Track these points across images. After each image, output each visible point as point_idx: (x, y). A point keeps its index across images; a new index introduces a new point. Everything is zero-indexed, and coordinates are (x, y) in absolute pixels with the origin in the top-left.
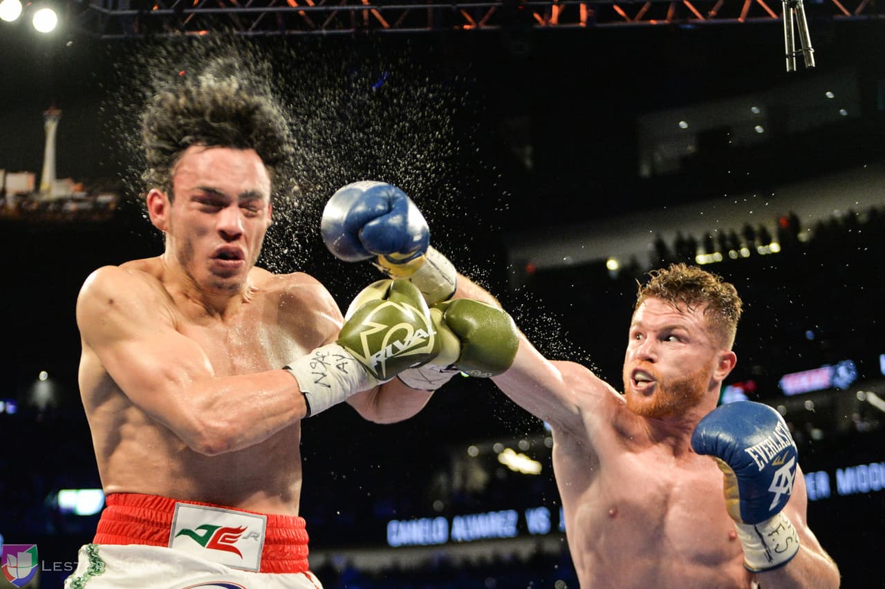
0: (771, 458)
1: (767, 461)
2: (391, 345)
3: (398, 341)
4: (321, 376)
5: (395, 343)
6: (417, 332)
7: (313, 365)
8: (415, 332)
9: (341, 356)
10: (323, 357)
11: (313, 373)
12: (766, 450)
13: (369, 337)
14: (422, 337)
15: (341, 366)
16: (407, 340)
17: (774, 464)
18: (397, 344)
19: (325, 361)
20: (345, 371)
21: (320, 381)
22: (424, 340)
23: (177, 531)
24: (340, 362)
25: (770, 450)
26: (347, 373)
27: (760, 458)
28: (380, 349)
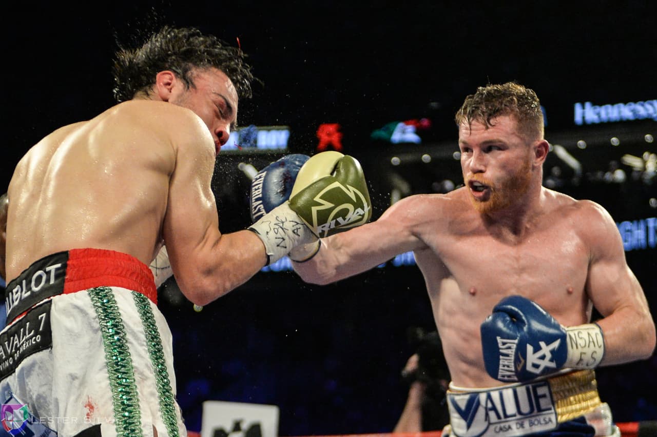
3: (341, 218)
4: (282, 240)
6: (356, 211)
7: (276, 230)
8: (354, 211)
9: (295, 222)
10: (283, 223)
11: (276, 238)
13: (318, 212)
14: (360, 215)
15: (296, 231)
16: (348, 217)
19: (284, 227)
20: (298, 235)
21: (281, 245)
22: (360, 217)
24: (295, 228)
28: (326, 222)
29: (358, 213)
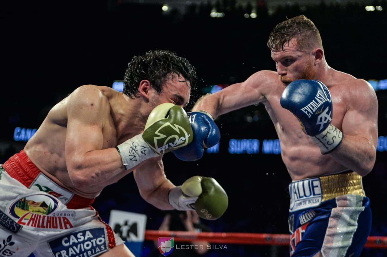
0: (314, 111)
1: (312, 113)
2: (168, 145)
3: (171, 143)
4: (133, 157)
5: (169, 144)
6: (180, 139)
7: (130, 151)
8: (179, 139)
9: (143, 147)
10: (136, 147)
11: (130, 156)
12: (311, 108)
13: (158, 140)
14: (183, 141)
15: (143, 152)
16: (175, 142)
17: (316, 113)
18: (171, 144)
19: (136, 149)
20: (144, 154)
21: (132, 160)
22: (183, 142)
23: (35, 183)
24: (143, 150)
25: (313, 108)
26: (146, 154)
27: (308, 112)
28: (163, 146)
29: (181, 139)
